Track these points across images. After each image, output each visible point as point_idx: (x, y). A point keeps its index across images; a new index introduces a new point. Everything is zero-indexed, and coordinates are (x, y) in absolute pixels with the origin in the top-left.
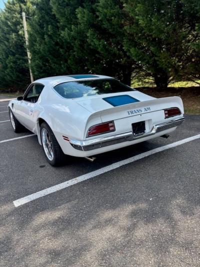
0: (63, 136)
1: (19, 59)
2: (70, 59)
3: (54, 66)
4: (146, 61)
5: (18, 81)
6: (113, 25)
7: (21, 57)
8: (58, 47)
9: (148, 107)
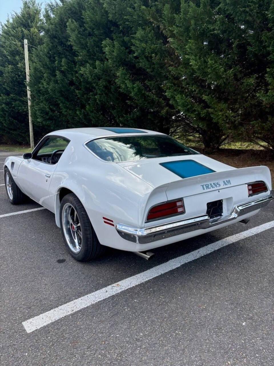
0: (104, 218)
1: (15, 100)
2: (89, 104)
3: (66, 111)
4: (197, 113)
5: (11, 129)
6: (154, 64)
7: (18, 97)
8: (72, 88)
9: (228, 180)
